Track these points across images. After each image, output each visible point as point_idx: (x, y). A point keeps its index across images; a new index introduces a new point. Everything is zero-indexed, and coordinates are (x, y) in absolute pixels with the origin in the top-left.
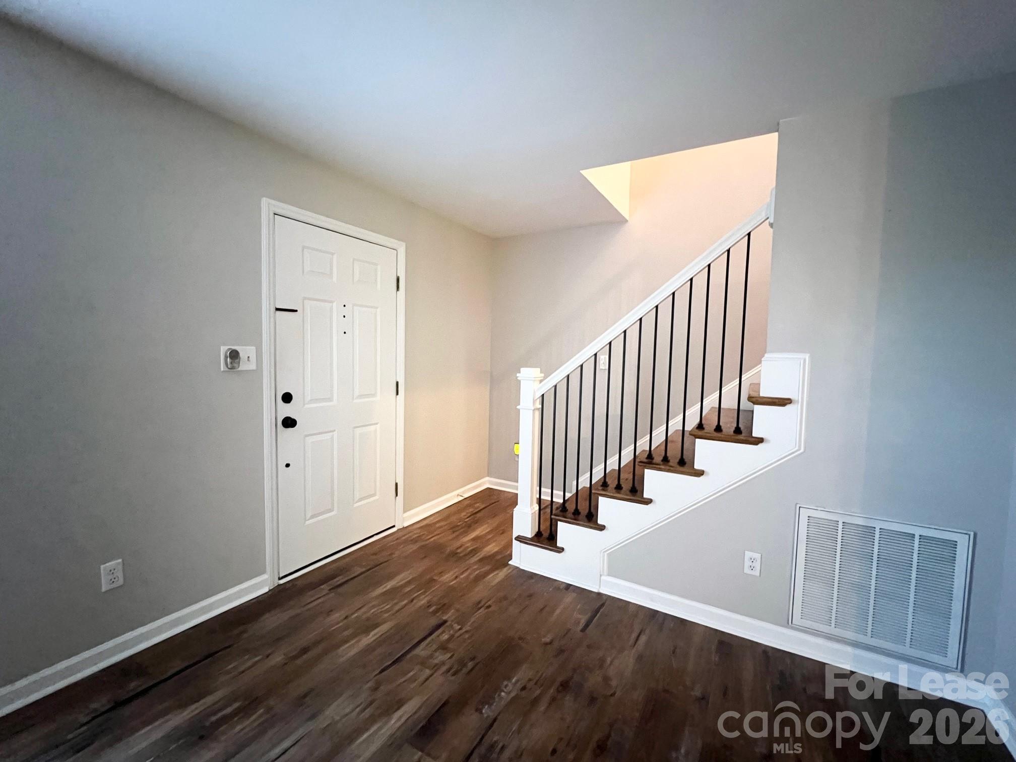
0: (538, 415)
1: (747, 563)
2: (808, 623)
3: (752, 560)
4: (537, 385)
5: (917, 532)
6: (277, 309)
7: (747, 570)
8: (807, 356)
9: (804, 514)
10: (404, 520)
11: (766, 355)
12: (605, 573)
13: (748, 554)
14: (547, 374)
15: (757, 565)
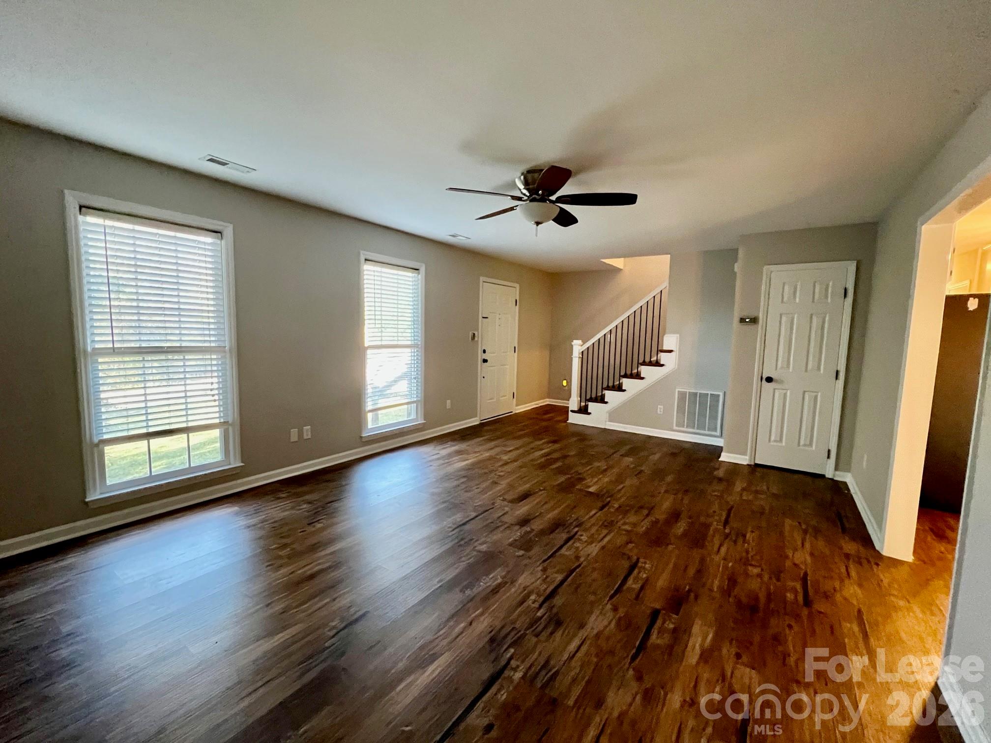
0: (580, 359)
1: (659, 409)
2: (677, 428)
3: (660, 409)
4: (580, 347)
5: (709, 393)
6: (483, 318)
7: (659, 412)
8: (678, 335)
9: (677, 390)
10: (516, 410)
11: (666, 335)
12: (607, 420)
13: (659, 406)
14: (584, 342)
15: (662, 410)
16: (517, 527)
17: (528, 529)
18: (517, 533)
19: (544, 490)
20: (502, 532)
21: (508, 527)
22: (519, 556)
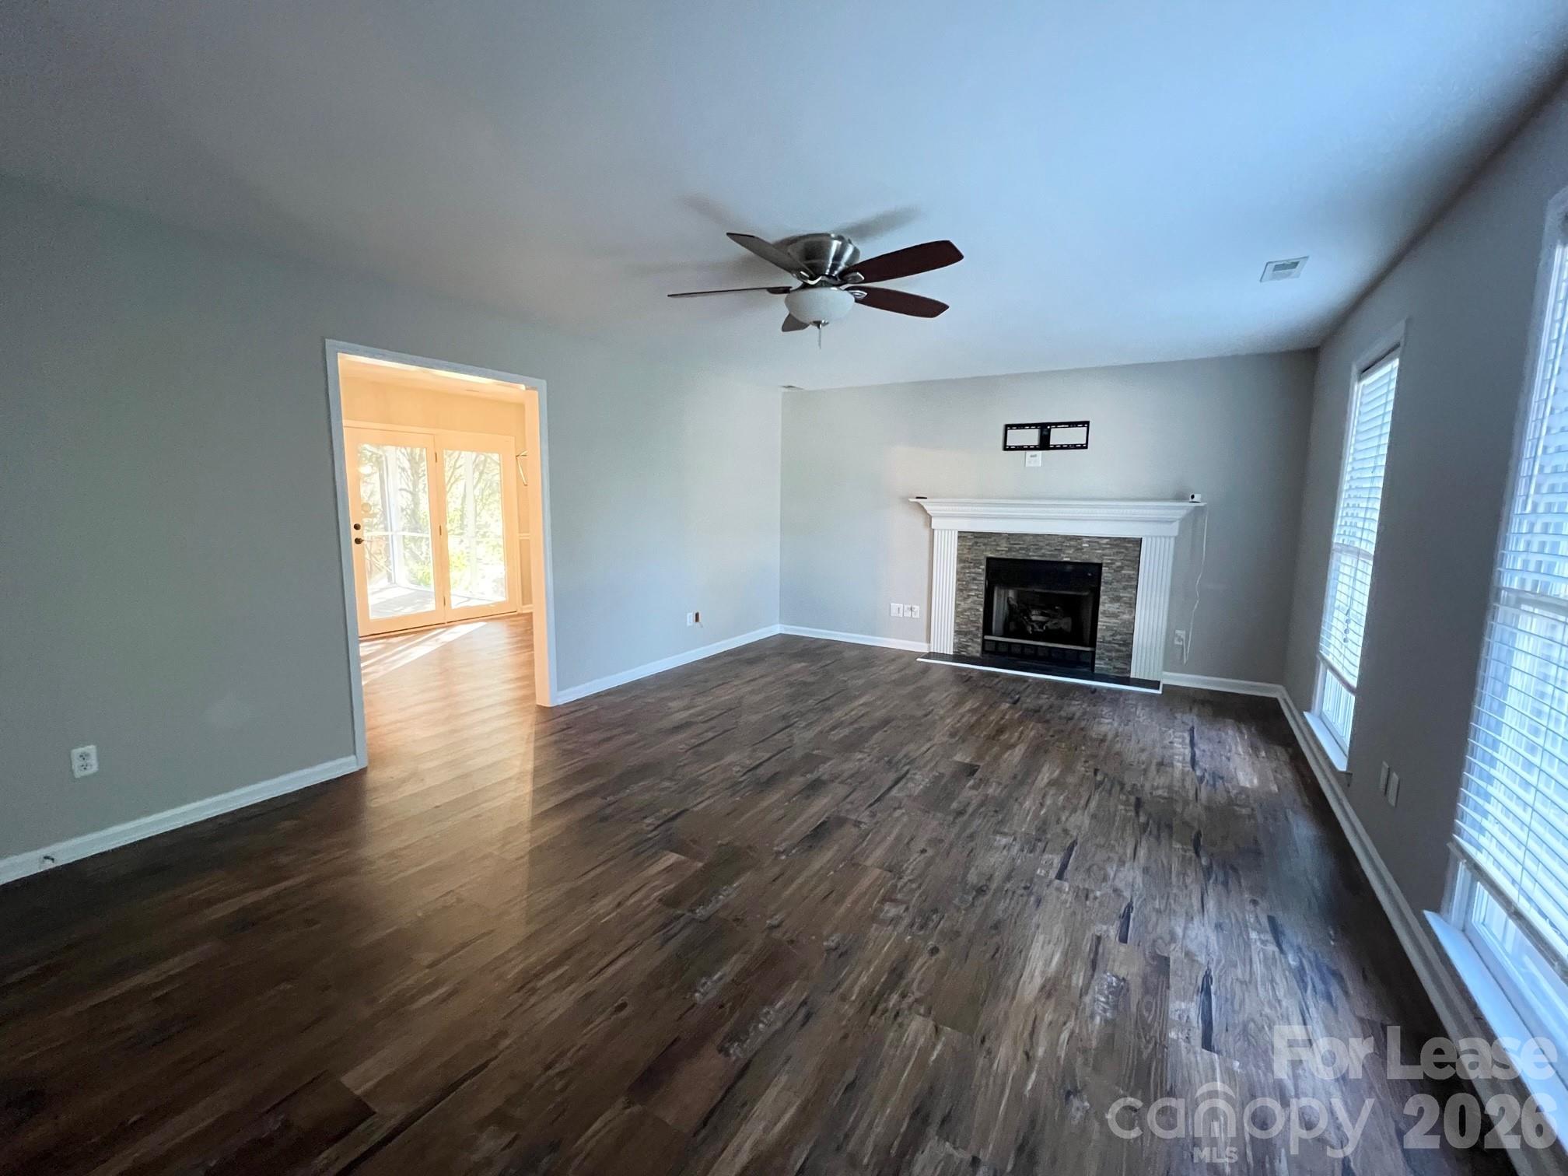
16: (825, 777)
17: (809, 776)
18: (824, 770)
19: (779, 853)
20: (843, 772)
21: (837, 778)
22: (818, 749)
